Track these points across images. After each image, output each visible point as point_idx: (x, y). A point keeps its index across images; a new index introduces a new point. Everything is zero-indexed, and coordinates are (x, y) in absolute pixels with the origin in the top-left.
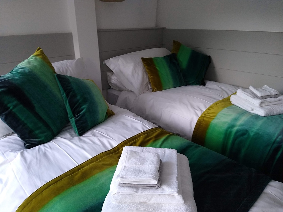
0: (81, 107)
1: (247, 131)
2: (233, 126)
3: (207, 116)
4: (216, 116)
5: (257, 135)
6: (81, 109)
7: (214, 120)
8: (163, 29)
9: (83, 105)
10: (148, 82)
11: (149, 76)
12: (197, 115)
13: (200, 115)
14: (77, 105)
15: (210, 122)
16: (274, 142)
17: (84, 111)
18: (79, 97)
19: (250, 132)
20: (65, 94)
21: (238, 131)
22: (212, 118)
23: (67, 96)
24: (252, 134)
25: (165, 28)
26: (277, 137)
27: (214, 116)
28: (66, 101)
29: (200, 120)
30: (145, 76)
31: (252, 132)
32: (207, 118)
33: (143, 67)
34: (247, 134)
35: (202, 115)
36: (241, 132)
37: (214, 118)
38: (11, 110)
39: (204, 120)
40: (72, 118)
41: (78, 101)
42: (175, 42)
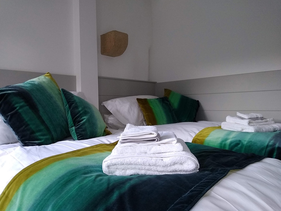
0: (81, 117)
1: (240, 141)
2: (226, 140)
3: (201, 136)
4: (209, 134)
5: (250, 143)
6: (81, 119)
7: (208, 137)
8: (155, 83)
9: (83, 117)
10: (143, 120)
11: (144, 114)
12: (191, 136)
13: (194, 135)
14: (78, 115)
15: (204, 140)
16: (267, 146)
17: (84, 121)
18: (80, 109)
19: (243, 141)
20: (67, 106)
21: (231, 143)
22: (205, 137)
23: (70, 107)
24: (245, 143)
25: (157, 82)
26: (269, 142)
27: (207, 135)
28: (68, 111)
29: (195, 139)
30: (141, 114)
31: (245, 141)
32: (201, 137)
33: (138, 107)
34: (241, 143)
35: (196, 135)
36: (235, 143)
37: (207, 136)
38: (17, 110)
39: (198, 139)
40: (72, 127)
41: (79, 112)
42: (165, 90)
